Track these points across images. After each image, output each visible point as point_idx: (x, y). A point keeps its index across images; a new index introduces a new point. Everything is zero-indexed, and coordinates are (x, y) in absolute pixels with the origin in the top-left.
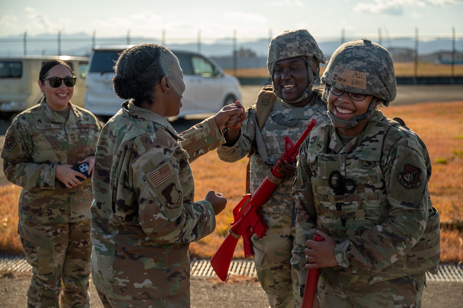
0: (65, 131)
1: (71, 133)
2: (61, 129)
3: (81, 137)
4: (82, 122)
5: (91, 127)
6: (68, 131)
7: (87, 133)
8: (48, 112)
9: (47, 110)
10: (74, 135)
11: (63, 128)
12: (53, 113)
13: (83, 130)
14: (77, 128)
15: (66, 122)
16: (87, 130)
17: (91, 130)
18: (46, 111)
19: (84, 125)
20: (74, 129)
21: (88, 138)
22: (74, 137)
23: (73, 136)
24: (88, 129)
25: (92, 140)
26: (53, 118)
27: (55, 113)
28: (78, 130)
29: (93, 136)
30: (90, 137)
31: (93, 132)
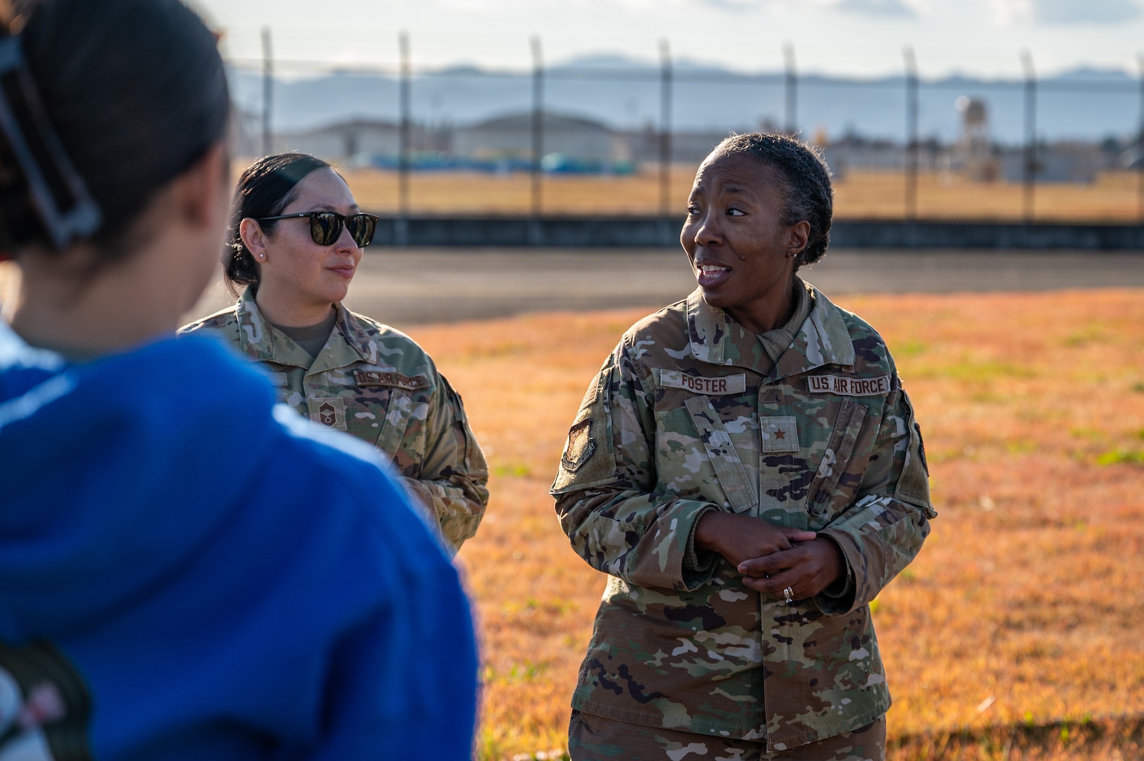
0: (303, 394)
1: (321, 401)
2: (289, 387)
3: (359, 415)
4: (369, 368)
5: (401, 384)
6: (311, 396)
7: (385, 405)
8: (254, 331)
9: (253, 325)
10: (332, 409)
11: (296, 384)
12: (271, 333)
13: (367, 394)
14: (348, 388)
15: (311, 363)
16: (385, 395)
17: (399, 397)
18: (248, 328)
19: (375, 376)
20: (334, 389)
21: (383, 422)
22: (333, 416)
23: (327, 413)
24: (390, 393)
25: (399, 431)
26: (269, 348)
27: (276, 332)
28: (351, 394)
29: (404, 414)
30: (393, 417)
31: (405, 402)
